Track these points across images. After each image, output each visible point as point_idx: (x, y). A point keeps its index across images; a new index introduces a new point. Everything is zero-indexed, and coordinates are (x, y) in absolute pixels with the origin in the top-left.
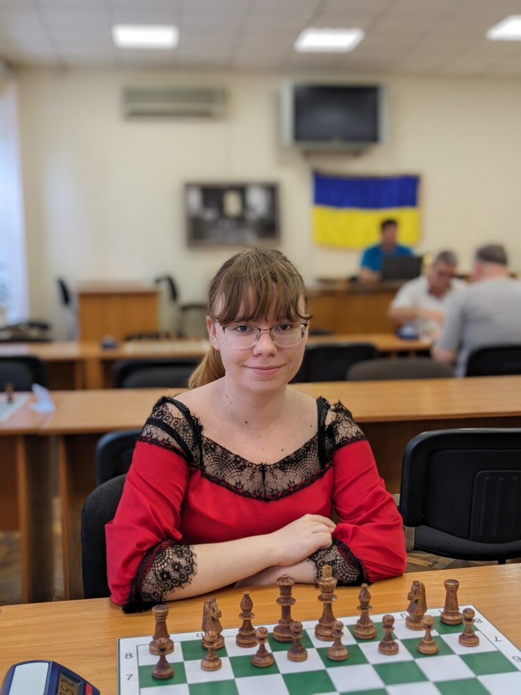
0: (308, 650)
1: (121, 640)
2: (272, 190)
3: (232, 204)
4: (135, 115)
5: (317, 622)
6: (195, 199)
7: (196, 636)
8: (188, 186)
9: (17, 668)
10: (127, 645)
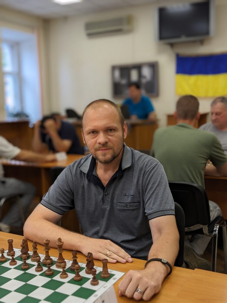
2: (154, 66)
3: (134, 76)
4: (90, 35)
6: (117, 74)
8: (114, 68)
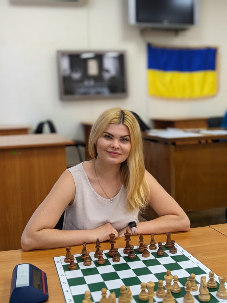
0: (120, 257)
1: (54, 258)
5: (124, 248)
6: (65, 63)
7: (79, 255)
8: (61, 54)
9: (18, 266)
10: (56, 259)
